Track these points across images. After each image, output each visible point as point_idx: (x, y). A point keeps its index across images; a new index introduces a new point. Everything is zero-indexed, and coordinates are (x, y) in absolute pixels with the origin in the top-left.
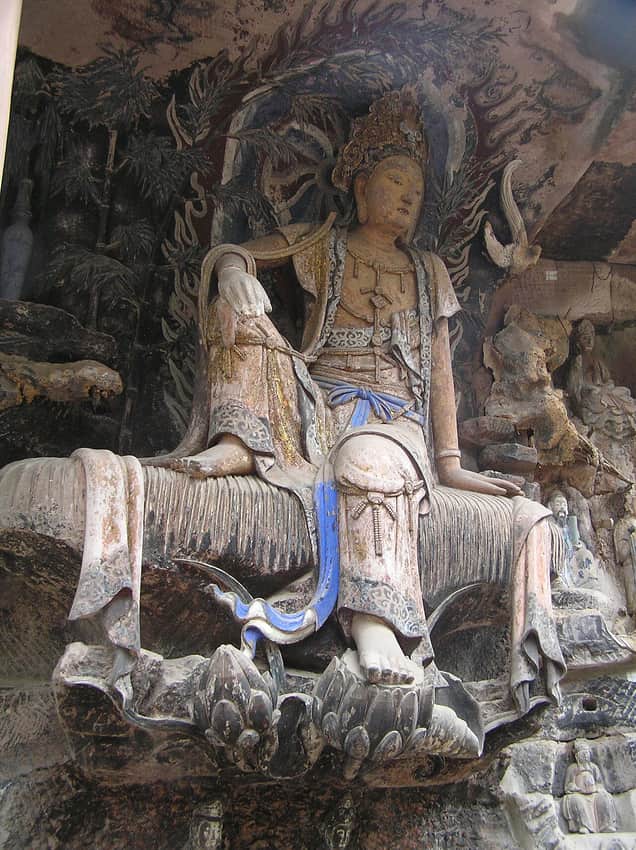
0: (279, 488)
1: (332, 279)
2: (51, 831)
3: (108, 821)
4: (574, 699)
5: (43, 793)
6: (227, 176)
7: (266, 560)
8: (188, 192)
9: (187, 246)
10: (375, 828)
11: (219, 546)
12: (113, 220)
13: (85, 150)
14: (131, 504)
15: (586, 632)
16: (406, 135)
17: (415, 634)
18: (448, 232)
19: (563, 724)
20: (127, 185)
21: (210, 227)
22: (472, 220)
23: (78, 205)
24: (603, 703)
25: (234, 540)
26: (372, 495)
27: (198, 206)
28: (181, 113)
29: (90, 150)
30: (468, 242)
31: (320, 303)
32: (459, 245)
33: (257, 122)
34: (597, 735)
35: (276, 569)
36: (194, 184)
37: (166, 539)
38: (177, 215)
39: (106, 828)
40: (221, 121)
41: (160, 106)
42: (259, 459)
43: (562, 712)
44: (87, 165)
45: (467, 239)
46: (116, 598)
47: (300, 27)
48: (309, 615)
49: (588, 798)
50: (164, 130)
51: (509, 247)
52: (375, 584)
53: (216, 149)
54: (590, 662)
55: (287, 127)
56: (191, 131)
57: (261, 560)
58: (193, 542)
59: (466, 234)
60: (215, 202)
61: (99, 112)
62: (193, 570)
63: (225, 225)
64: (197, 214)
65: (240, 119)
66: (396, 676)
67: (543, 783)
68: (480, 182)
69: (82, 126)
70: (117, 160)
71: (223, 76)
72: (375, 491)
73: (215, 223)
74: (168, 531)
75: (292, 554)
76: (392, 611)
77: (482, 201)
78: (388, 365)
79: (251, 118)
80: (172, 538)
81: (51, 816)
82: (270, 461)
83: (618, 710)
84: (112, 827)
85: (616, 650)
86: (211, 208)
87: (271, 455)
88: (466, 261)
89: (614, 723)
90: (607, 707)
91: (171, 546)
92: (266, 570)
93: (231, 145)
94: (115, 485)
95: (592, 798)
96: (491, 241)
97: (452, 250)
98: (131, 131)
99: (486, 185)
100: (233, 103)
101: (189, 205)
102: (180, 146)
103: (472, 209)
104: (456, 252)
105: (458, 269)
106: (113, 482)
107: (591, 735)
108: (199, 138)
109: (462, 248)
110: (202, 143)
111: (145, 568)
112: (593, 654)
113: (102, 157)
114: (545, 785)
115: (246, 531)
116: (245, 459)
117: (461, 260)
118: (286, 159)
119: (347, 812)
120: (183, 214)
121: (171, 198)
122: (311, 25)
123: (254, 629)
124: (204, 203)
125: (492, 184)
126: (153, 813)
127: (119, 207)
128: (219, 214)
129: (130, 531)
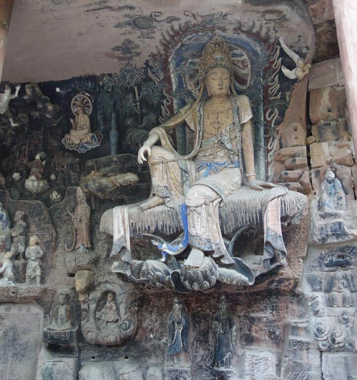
0: (170, 208)
1: (199, 123)
2: (136, 306)
3: (151, 303)
4: (333, 255)
5: (132, 296)
6: (174, 87)
7: (168, 230)
8: (163, 97)
9: (166, 116)
10: (240, 304)
11: (153, 229)
12: (143, 115)
13: (130, 96)
14: (124, 222)
15: (334, 229)
16: (216, 59)
17: (210, 250)
18: (266, 74)
19: (328, 265)
20: (144, 102)
21: (173, 107)
22: (276, 65)
23: (131, 115)
24: (347, 256)
25: (157, 226)
26: (191, 208)
27: (168, 101)
28: (153, 73)
29: (131, 95)
30: (277, 74)
31: (196, 133)
32: (272, 77)
33: (178, 65)
34: (346, 269)
35: (172, 233)
36: (165, 94)
37: (138, 229)
38: (162, 106)
39: (151, 305)
40: (166, 70)
41: (146, 73)
42: (165, 199)
43: (327, 260)
44: (131, 100)
45: (275, 73)
46: (121, 249)
47: (165, 39)
48: (181, 245)
49: (340, 293)
50: (150, 80)
51: (293, 71)
52: (193, 236)
53: (168, 79)
54: (336, 241)
55: (188, 63)
56: (158, 77)
57: (166, 231)
58: (145, 229)
59: (275, 71)
60: (173, 98)
61: (129, 83)
62: (148, 237)
63: (178, 104)
64: (168, 104)
65: (172, 67)
66: (192, 267)
67: (319, 288)
68: (273, 49)
69: (126, 89)
70: (139, 95)
71: (158, 57)
72: (192, 207)
73: (174, 105)
74: (137, 227)
75: (176, 227)
76: (199, 244)
77: (278, 55)
78: (220, 150)
79: (175, 65)
80: (139, 229)
81: (135, 301)
82: (168, 199)
83: (353, 259)
84: (153, 304)
85: (347, 235)
86: (172, 100)
87: (169, 197)
88: (277, 83)
89: (352, 265)
90: (348, 258)
91: (139, 231)
92: (168, 234)
93: (172, 75)
94: (118, 218)
95: (341, 294)
96: (286, 71)
97: (270, 80)
98: (141, 84)
99: (277, 49)
100: (166, 63)
101: (165, 102)
102: (157, 83)
103: (275, 60)
104: (272, 80)
105: (274, 86)
106: (118, 217)
107: (344, 268)
108: (161, 78)
109: (274, 78)
110: (162, 80)
111: (131, 239)
112: (337, 237)
113: (134, 97)
114: (320, 288)
115: (160, 223)
116: (161, 200)
117: (274, 83)
118: (192, 73)
119: (223, 300)
120: (163, 105)
121: (158, 102)
122: (168, 38)
123: (164, 252)
124: (169, 99)
125: (279, 48)
126: (163, 300)
127: (144, 111)
128: (175, 101)
129: (125, 230)
